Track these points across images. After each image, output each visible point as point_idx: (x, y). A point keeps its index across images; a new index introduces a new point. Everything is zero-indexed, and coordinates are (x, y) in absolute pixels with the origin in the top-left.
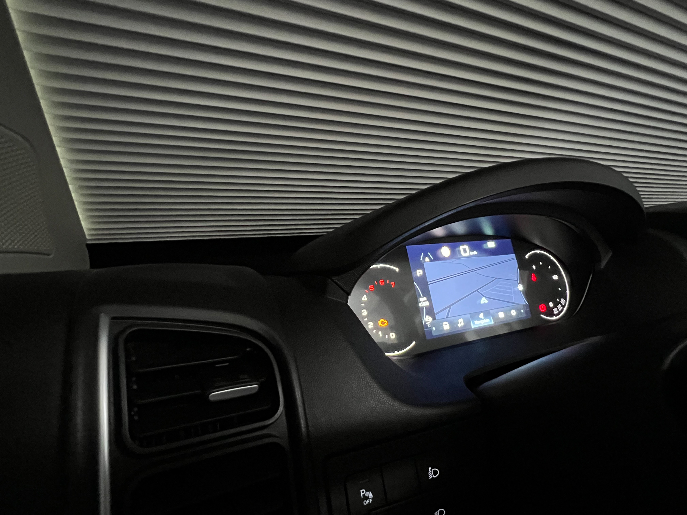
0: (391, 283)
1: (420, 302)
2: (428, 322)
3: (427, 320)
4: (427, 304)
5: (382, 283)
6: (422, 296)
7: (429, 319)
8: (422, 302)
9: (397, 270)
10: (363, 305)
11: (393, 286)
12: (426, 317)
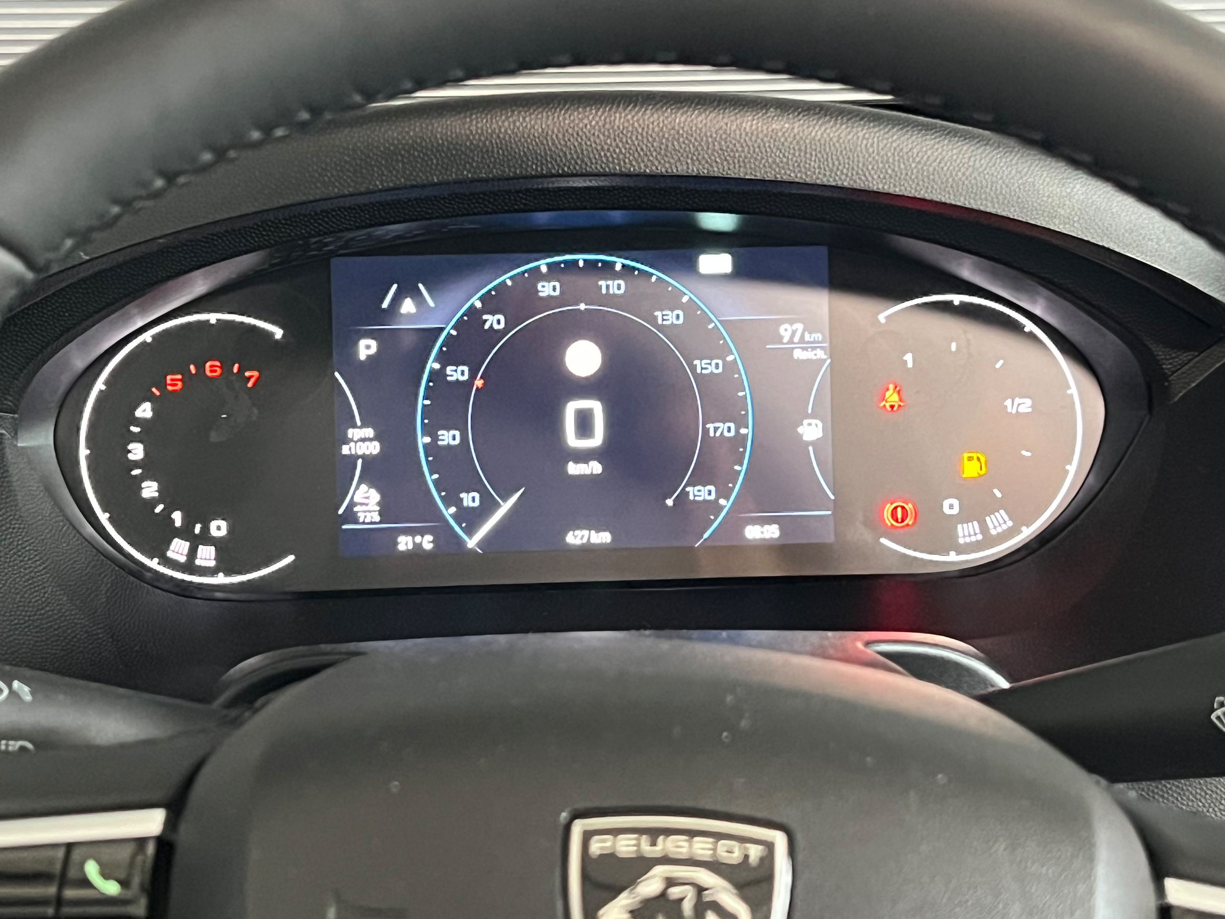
0: (247, 374)
1: (346, 441)
2: (362, 504)
3: (356, 499)
4: (374, 448)
5: (211, 371)
6: (359, 423)
7: (367, 498)
8: (356, 442)
9: (278, 333)
10: (135, 429)
11: (250, 385)
12: (357, 488)
